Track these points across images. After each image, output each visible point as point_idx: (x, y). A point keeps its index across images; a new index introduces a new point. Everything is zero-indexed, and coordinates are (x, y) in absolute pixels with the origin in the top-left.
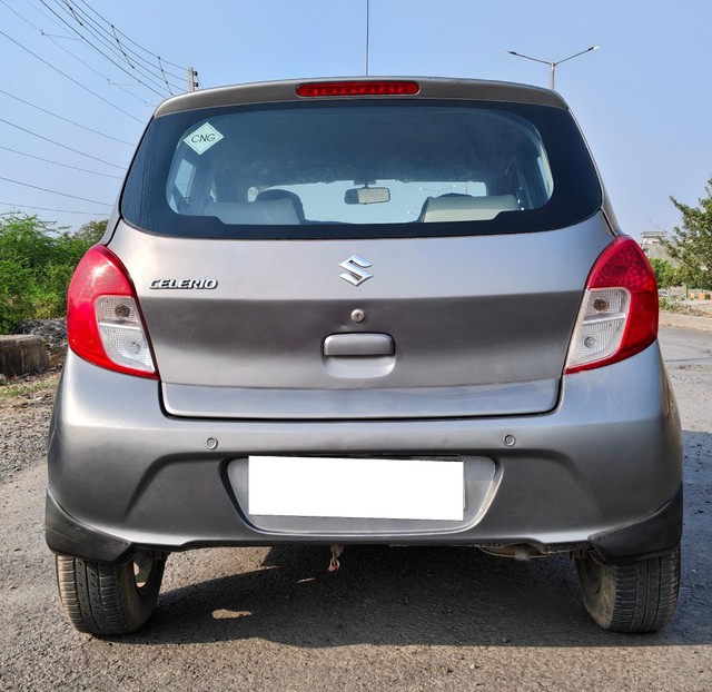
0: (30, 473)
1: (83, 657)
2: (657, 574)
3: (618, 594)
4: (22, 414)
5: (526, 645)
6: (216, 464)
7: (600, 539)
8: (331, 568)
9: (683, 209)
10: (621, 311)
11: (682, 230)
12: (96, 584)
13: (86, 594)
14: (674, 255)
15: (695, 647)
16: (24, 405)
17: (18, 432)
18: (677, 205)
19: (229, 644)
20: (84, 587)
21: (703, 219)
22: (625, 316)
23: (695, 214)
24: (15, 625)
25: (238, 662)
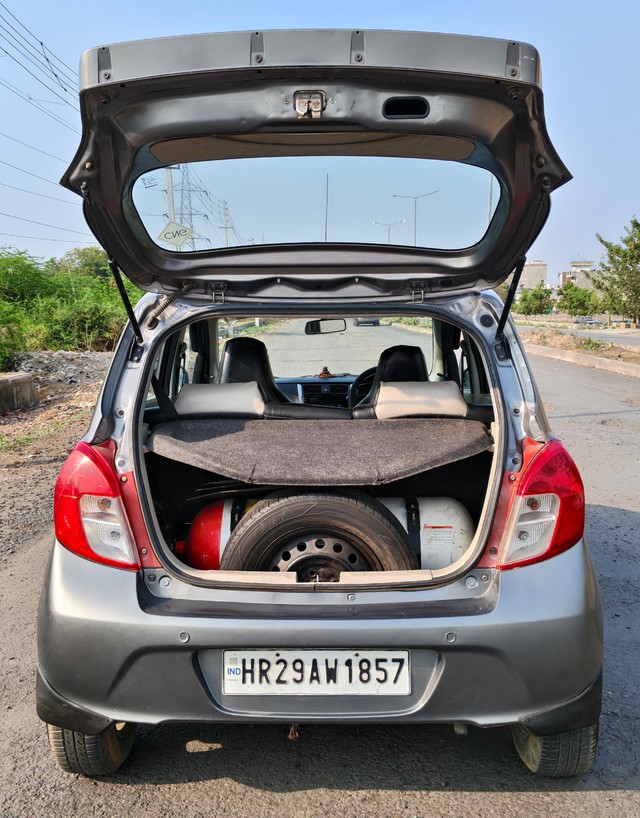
0: (23, 556)
1: (71, 800)
2: (578, 738)
3: (543, 752)
4: (15, 476)
5: (463, 789)
6: (189, 655)
7: (529, 720)
8: (290, 736)
9: (608, 245)
10: (551, 512)
11: (607, 265)
12: (81, 742)
13: (73, 750)
14: (599, 287)
15: (609, 792)
16: (16, 465)
17: (11, 501)
18: (602, 241)
19: (200, 785)
20: (72, 744)
21: (625, 256)
22: (554, 518)
23: (618, 251)
24: (10, 757)
25: (208, 809)
